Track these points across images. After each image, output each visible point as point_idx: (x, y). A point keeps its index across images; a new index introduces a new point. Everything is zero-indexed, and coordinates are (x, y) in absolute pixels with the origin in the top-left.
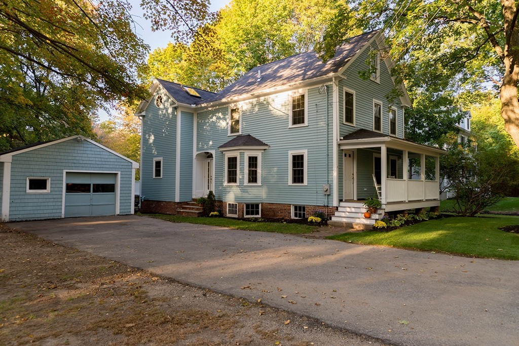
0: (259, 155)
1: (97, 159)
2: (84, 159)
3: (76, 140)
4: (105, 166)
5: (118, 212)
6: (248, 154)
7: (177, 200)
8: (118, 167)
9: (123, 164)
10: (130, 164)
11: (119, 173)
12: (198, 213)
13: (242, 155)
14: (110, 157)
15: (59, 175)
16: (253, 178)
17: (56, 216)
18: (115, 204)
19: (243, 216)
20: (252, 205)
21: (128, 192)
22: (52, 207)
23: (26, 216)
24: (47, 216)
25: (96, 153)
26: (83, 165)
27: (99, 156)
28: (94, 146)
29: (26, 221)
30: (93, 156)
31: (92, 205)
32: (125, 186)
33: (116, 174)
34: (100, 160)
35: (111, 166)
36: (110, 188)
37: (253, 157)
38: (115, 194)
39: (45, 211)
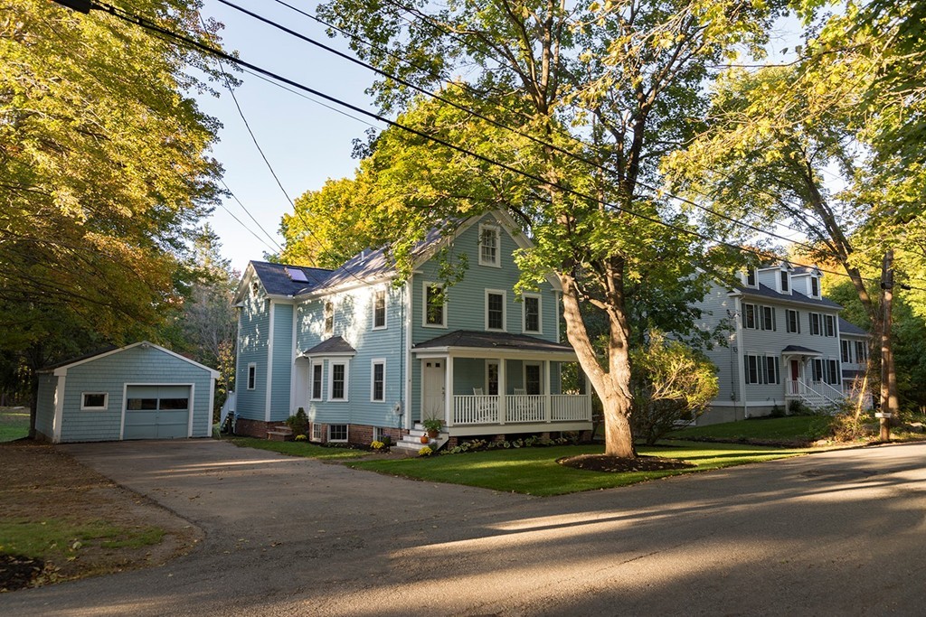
0: (345, 362)
1: (165, 369)
2: (149, 369)
3: (139, 347)
4: (175, 377)
5: (190, 434)
6: (333, 362)
7: (268, 419)
8: (192, 377)
9: (198, 373)
10: (208, 373)
11: (193, 385)
12: (286, 436)
13: (326, 362)
14: (183, 365)
15: (118, 389)
16: (338, 392)
17: (113, 437)
18: (187, 424)
19: (326, 440)
20: (339, 427)
21: (204, 408)
22: (109, 427)
23: (78, 437)
24: (103, 437)
25: (164, 361)
26: (148, 377)
27: (168, 365)
28: (161, 353)
29: (79, 443)
30: (162, 365)
31: (158, 425)
32: (200, 400)
33: (190, 386)
34: (169, 369)
35: (183, 377)
36: (182, 404)
37: (339, 366)
38: (188, 412)
39: (101, 432)
